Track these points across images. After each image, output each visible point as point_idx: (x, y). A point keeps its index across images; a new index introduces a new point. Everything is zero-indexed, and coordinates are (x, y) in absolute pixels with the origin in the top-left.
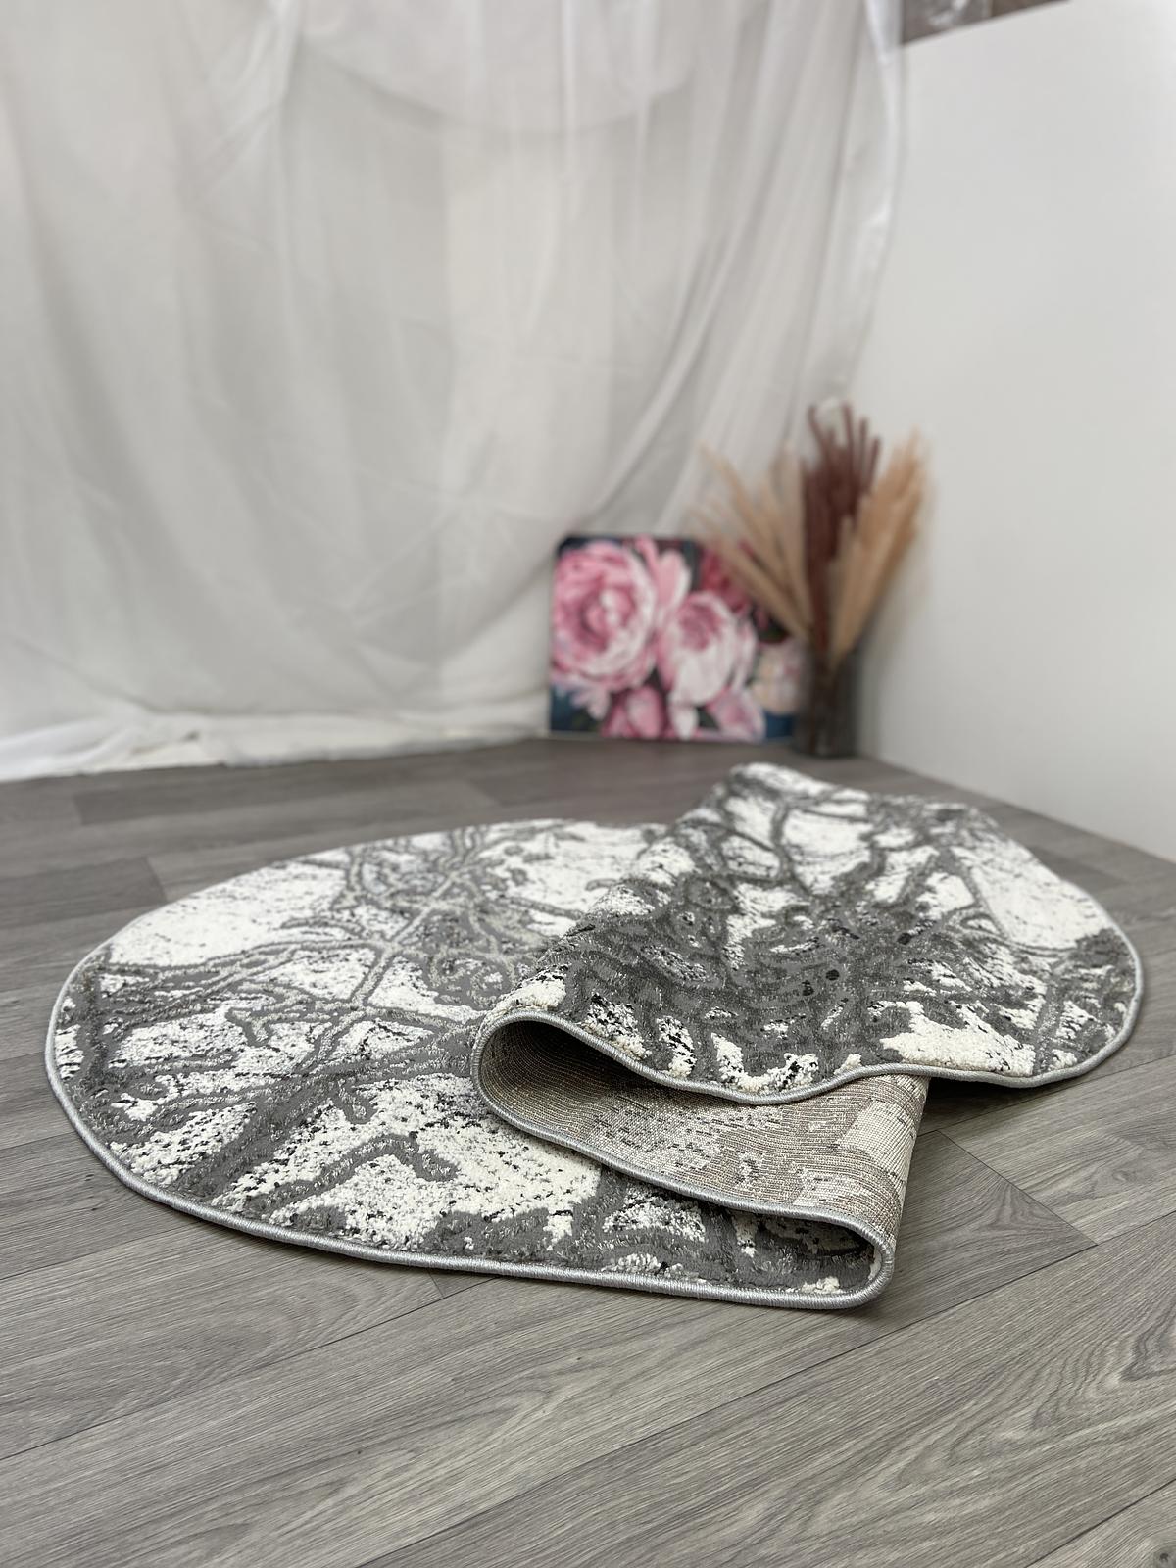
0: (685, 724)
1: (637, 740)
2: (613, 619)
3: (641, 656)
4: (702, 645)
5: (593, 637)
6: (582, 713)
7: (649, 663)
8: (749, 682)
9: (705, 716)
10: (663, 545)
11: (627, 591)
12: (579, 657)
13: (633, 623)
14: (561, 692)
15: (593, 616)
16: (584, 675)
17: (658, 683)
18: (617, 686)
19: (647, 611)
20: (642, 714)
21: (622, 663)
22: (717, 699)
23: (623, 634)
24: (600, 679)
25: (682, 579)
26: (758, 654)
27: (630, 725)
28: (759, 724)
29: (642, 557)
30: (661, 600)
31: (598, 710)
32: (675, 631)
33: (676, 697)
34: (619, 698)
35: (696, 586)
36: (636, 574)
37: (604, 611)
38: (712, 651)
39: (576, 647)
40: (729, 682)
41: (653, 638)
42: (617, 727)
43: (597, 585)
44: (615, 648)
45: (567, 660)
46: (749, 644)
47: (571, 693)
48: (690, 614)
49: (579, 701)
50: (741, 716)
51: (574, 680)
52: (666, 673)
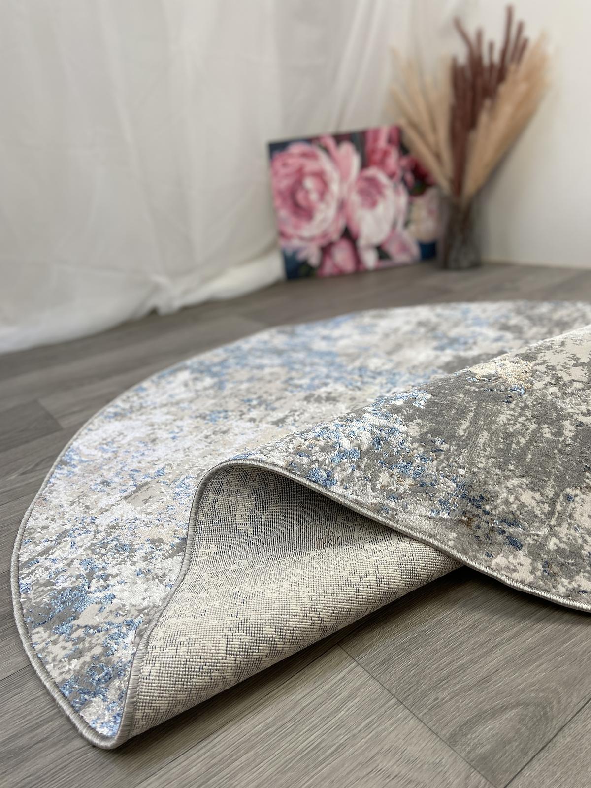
0: (370, 259)
1: (340, 274)
2: (314, 196)
3: (336, 219)
4: (373, 204)
5: (303, 211)
6: (305, 264)
7: (341, 224)
8: (407, 224)
9: (382, 252)
10: (339, 138)
11: (320, 176)
12: (297, 227)
13: (328, 197)
14: (289, 252)
15: (300, 197)
16: (302, 238)
17: (349, 235)
18: (324, 242)
19: (335, 187)
20: (342, 256)
21: (325, 226)
22: (389, 239)
23: (322, 206)
24: (312, 239)
25: (355, 161)
26: (410, 204)
27: (335, 266)
28: (415, 251)
29: (326, 150)
30: (344, 177)
31: (314, 260)
32: (355, 198)
33: (362, 242)
34: (326, 250)
35: (365, 164)
36: (324, 163)
37: (307, 192)
38: (381, 208)
39: (293, 220)
40: (394, 226)
41: (342, 206)
42: (328, 269)
43: (300, 175)
44: (319, 217)
45: (289, 230)
46: (403, 199)
47: (296, 252)
48: (364, 185)
49: (301, 256)
50: (404, 248)
51: (296, 243)
52: (354, 229)
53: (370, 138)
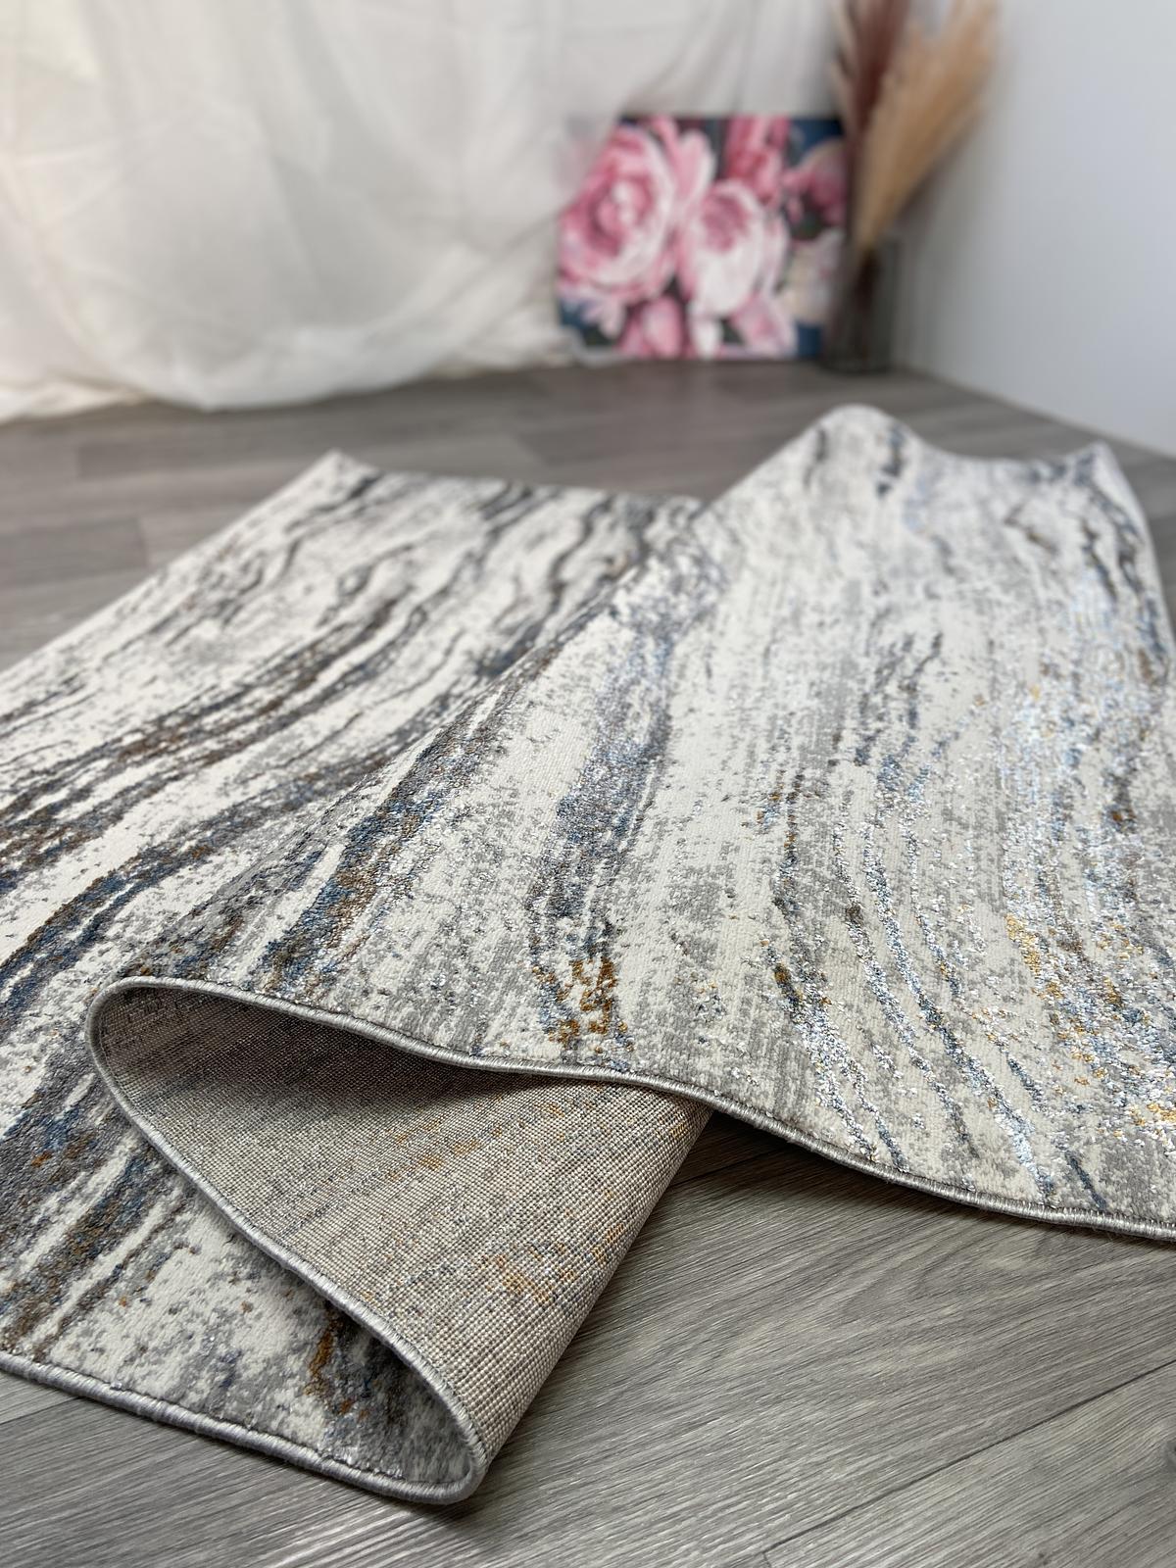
0: (707, 341)
1: (653, 361)
2: (627, 217)
3: (659, 261)
4: (726, 245)
5: (605, 239)
6: (596, 327)
7: (666, 269)
8: (780, 286)
9: (729, 329)
10: (685, 125)
11: (643, 183)
12: (591, 264)
13: (652, 222)
14: (570, 306)
15: (605, 214)
16: (596, 285)
17: (677, 292)
18: (631, 297)
19: (665, 206)
20: (659, 329)
21: (639, 269)
22: (744, 310)
23: (638, 235)
24: (612, 289)
25: (705, 166)
26: (790, 254)
27: (646, 342)
28: (788, 336)
29: (659, 139)
30: (683, 190)
31: (611, 324)
32: (696, 230)
33: (698, 308)
34: (634, 311)
35: (722, 173)
37: (617, 208)
38: (738, 253)
39: (586, 251)
40: (757, 288)
41: (673, 239)
42: (631, 346)
43: (609, 177)
44: (630, 252)
45: (577, 267)
46: (779, 242)
47: (583, 307)
48: (714, 208)
49: (591, 315)
50: (769, 328)
51: (584, 292)
52: (687, 280)
53: (736, 130)
